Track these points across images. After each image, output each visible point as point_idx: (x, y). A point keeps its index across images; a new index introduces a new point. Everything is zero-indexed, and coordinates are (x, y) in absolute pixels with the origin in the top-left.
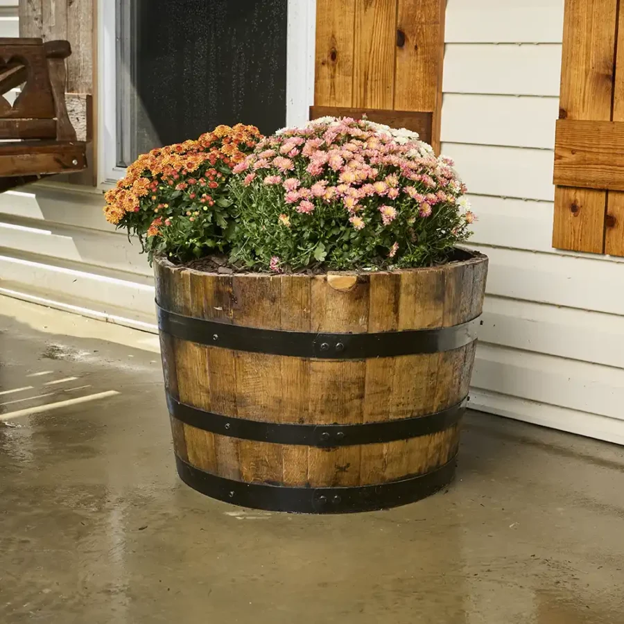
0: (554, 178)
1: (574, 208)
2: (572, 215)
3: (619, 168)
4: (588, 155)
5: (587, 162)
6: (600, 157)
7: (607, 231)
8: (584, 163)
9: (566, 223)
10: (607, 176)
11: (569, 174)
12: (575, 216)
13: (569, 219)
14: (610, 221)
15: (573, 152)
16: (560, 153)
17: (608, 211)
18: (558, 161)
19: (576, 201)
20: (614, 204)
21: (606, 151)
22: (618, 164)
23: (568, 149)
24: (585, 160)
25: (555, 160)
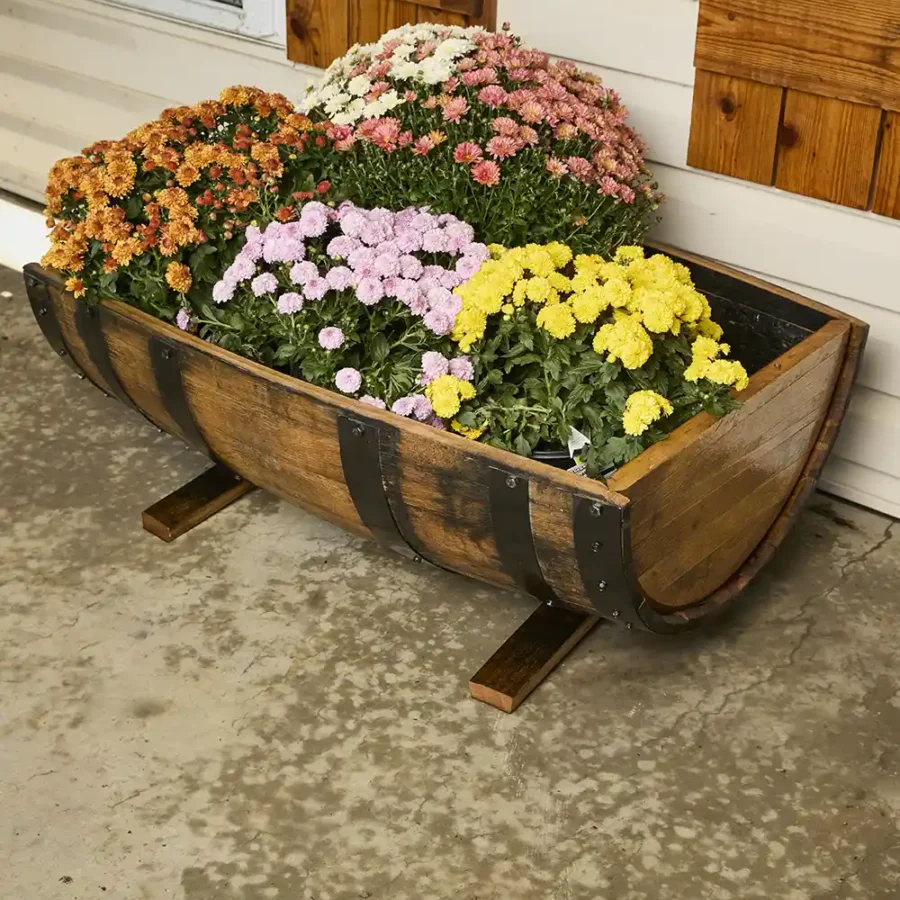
0: (697, 56)
1: (727, 106)
2: (723, 118)
3: (810, 55)
4: (757, 26)
5: (756, 37)
6: (779, 32)
7: (782, 150)
8: (748, 37)
9: (712, 130)
10: (789, 64)
11: (723, 52)
12: (729, 120)
13: (718, 122)
14: (788, 137)
15: (731, 17)
16: (709, 15)
17: (785, 119)
18: (703, 28)
19: (730, 94)
20: (796, 109)
21: (790, 23)
22: (809, 47)
23: (722, 10)
24: (751, 34)
25: (699, 26)
